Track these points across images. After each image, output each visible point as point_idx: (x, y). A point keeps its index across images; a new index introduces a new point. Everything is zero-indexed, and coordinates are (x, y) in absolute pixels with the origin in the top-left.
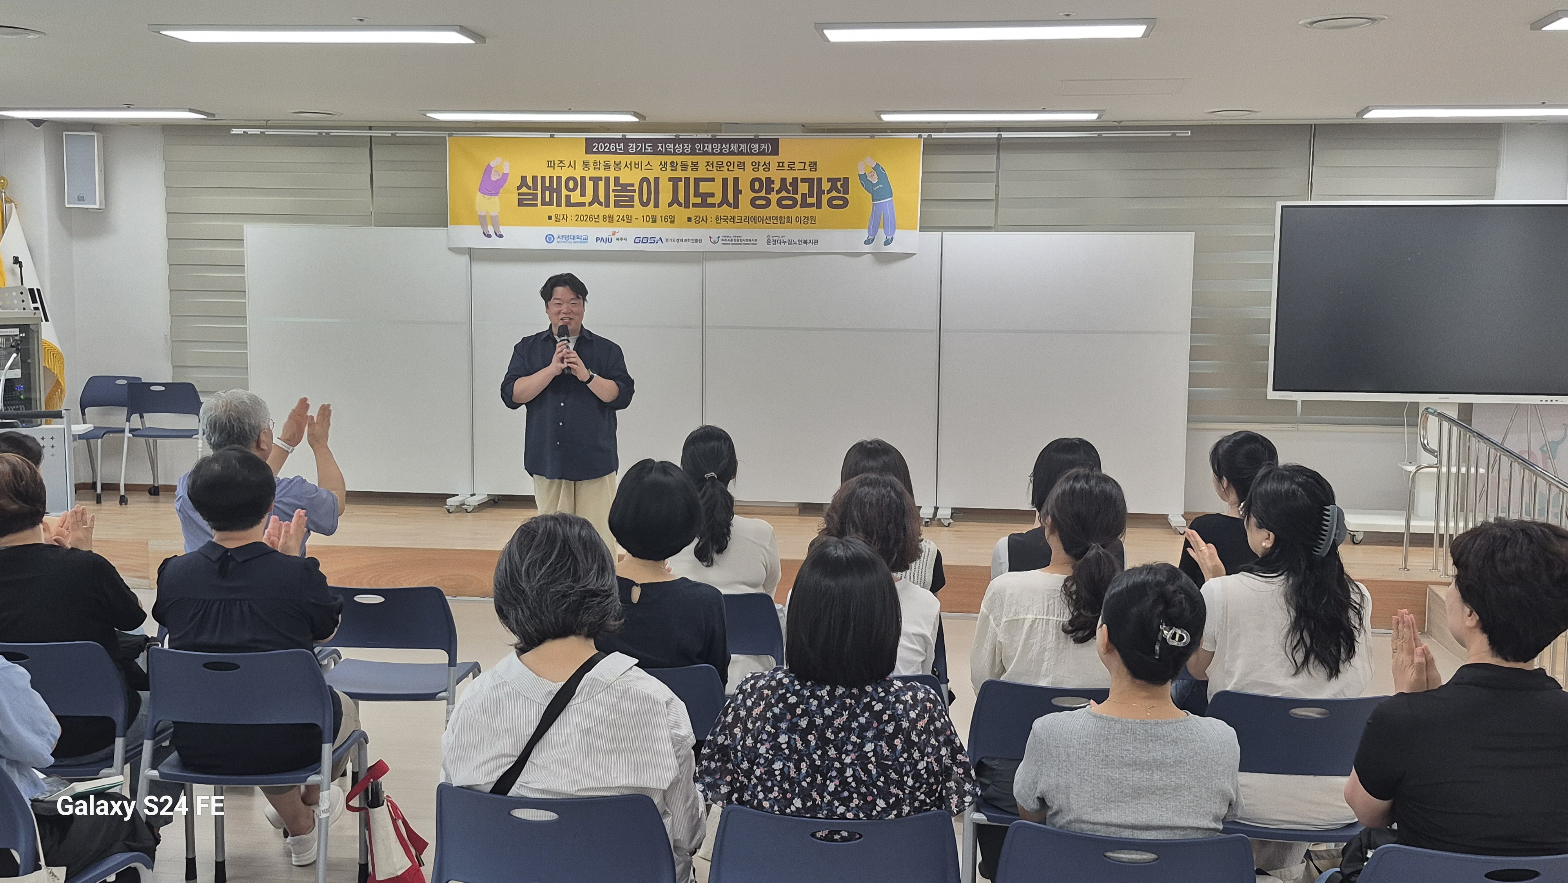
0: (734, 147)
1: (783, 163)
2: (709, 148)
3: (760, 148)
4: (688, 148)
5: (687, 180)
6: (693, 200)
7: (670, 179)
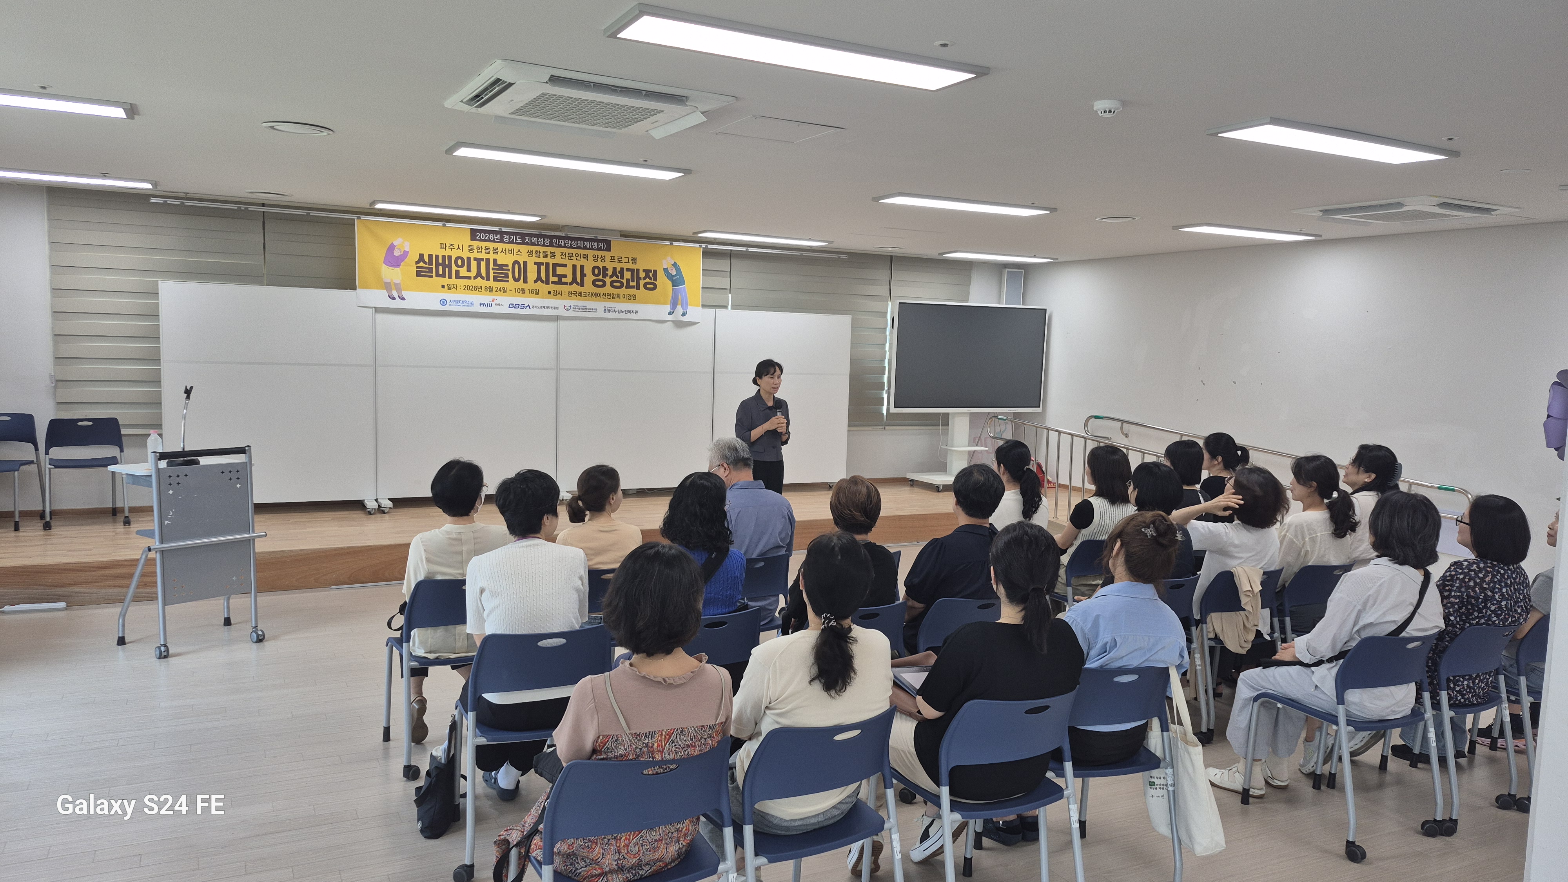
0: (580, 244)
1: (614, 257)
2: (562, 243)
3: (598, 246)
4: (548, 242)
5: (547, 264)
6: (552, 279)
7: (535, 263)
